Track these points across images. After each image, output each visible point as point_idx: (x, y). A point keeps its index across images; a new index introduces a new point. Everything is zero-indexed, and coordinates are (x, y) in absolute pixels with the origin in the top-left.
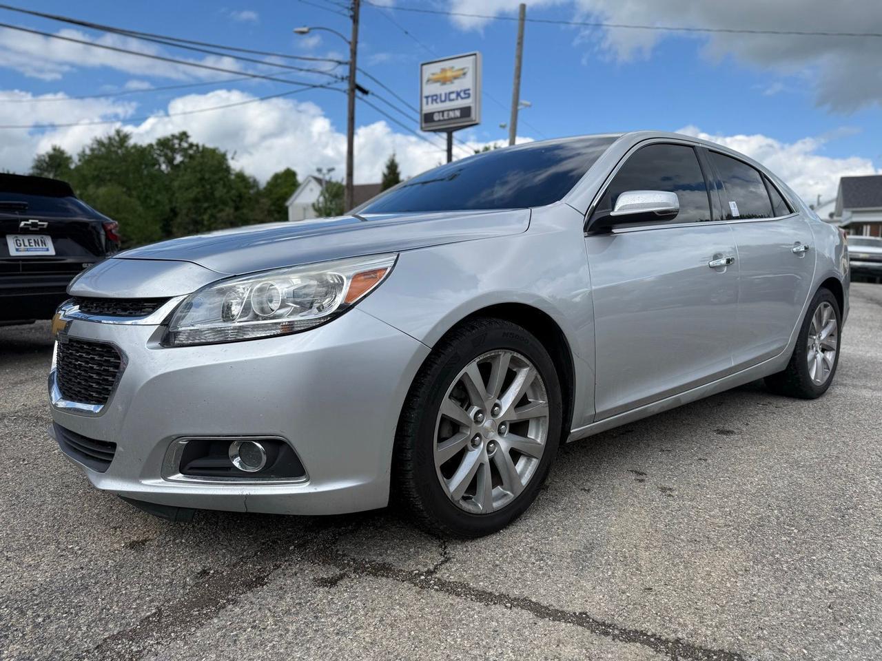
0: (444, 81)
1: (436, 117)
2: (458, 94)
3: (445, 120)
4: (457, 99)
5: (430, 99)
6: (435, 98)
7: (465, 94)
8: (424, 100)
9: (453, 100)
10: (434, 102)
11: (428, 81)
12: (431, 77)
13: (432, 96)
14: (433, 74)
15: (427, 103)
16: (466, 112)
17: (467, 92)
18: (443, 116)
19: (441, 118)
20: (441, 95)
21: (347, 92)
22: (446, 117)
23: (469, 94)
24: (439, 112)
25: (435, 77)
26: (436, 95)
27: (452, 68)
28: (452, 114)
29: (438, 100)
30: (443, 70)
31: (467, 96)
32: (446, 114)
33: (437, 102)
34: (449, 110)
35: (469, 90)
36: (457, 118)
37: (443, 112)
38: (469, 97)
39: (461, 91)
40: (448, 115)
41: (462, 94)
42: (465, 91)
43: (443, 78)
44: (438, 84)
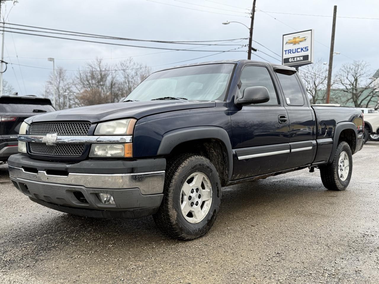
0: (295, 43)
1: (290, 60)
2: (302, 49)
3: (294, 62)
4: (301, 51)
5: (287, 52)
6: (290, 51)
7: (305, 49)
8: (284, 52)
9: (299, 52)
10: (289, 53)
11: (286, 43)
12: (288, 41)
13: (289, 50)
14: (289, 40)
15: (286, 54)
16: (306, 57)
17: (306, 48)
18: (294, 60)
19: (293, 61)
20: (293, 50)
22: (295, 60)
23: (308, 49)
24: (292, 58)
25: (290, 41)
26: (291, 50)
27: (299, 37)
28: (298, 59)
29: (292, 52)
30: (295, 38)
31: (307, 50)
32: (295, 59)
33: (291, 53)
34: (297, 57)
35: (308, 47)
36: (301, 60)
37: (294, 58)
38: (308, 50)
39: (303, 48)
40: (297, 59)
41: (304, 49)
42: (305, 47)
43: (294, 42)
44: (292, 44)
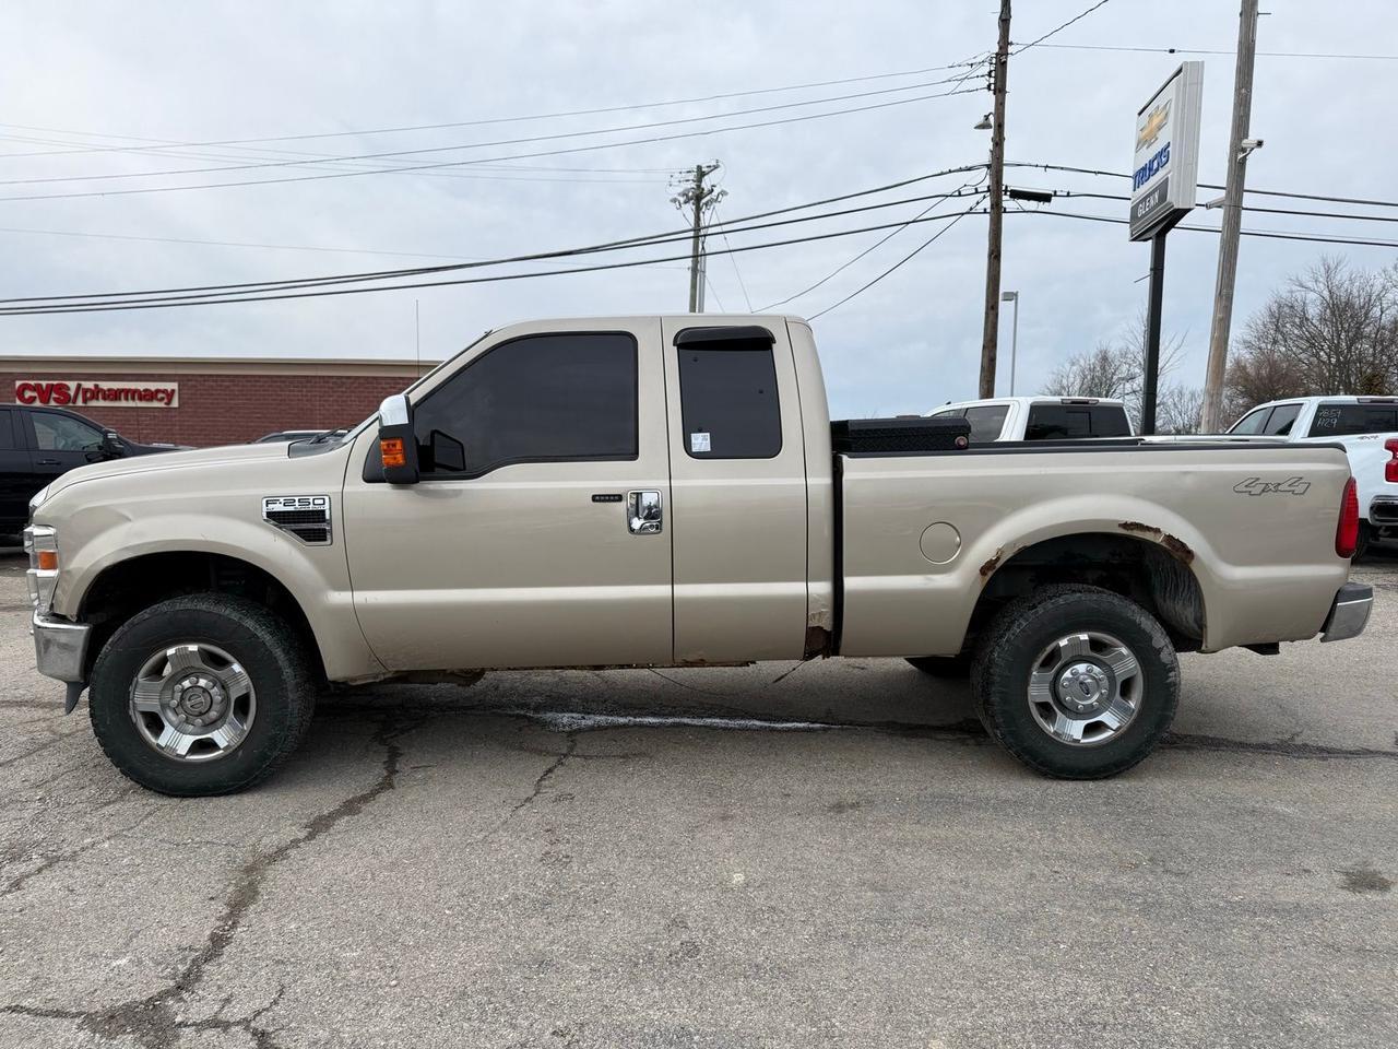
0: (1150, 139)
3: (1147, 214)
9: (1157, 170)
12: (1140, 135)
14: (1142, 130)
18: (1145, 206)
19: (1144, 212)
21: (988, 210)
22: (1147, 208)
25: (1146, 132)
27: (1158, 107)
28: (1152, 201)
30: (1151, 119)
32: (1147, 202)
34: (1148, 196)
36: (1156, 206)
37: (1145, 199)
43: (1147, 135)
44: (1144, 148)
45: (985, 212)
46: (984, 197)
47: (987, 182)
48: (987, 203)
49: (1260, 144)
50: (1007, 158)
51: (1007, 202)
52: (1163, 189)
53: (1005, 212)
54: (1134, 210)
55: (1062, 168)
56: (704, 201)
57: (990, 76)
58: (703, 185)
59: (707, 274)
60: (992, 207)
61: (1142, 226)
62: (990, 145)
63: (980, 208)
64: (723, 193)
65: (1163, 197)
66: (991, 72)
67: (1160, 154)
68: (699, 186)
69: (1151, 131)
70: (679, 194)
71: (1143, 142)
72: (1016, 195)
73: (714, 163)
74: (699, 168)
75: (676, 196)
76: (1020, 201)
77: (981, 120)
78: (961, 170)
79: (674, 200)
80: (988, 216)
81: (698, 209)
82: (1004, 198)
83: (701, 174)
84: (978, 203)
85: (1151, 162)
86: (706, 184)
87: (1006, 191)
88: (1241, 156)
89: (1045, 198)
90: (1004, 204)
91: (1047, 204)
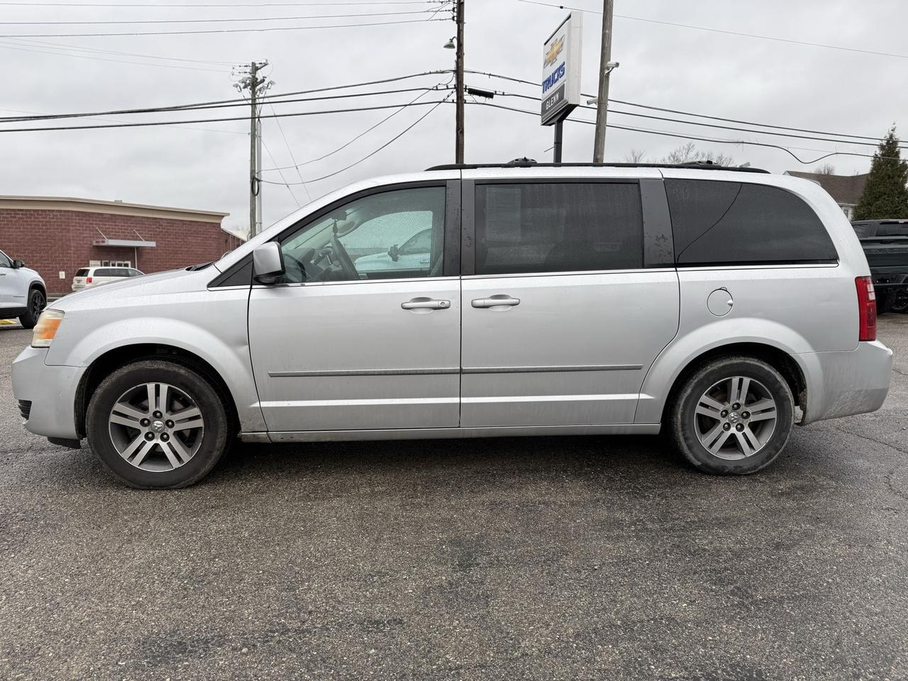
0: (553, 59)
1: (547, 107)
3: (552, 107)
9: (557, 79)
11: (545, 63)
14: (547, 54)
21: (455, 101)
22: (552, 105)
27: (557, 40)
28: (555, 99)
30: (552, 46)
32: (552, 100)
34: (552, 96)
35: (565, 63)
36: (557, 101)
37: (550, 98)
43: (551, 57)
44: (549, 65)
45: (453, 102)
46: (452, 92)
47: (454, 82)
48: (454, 96)
49: (617, 65)
50: (466, 67)
51: (467, 97)
52: (561, 91)
53: (465, 103)
54: (544, 105)
55: (499, 77)
56: (258, 87)
57: (454, 11)
58: (257, 76)
59: (262, 138)
60: (458, 99)
61: (549, 115)
62: (455, 58)
63: (450, 99)
64: (271, 83)
65: (561, 97)
66: (454, 9)
67: (559, 69)
68: (254, 77)
69: (553, 55)
70: (239, 81)
71: (549, 61)
72: (472, 92)
73: (264, 61)
74: (254, 64)
75: (237, 83)
76: (475, 96)
77: (448, 42)
78: (437, 72)
79: (237, 86)
80: (455, 105)
81: (254, 93)
82: (465, 93)
83: (255, 69)
84: (448, 96)
85: (554, 74)
86: (259, 75)
87: (466, 89)
88: (606, 72)
89: (490, 95)
90: (465, 98)
91: (491, 99)
